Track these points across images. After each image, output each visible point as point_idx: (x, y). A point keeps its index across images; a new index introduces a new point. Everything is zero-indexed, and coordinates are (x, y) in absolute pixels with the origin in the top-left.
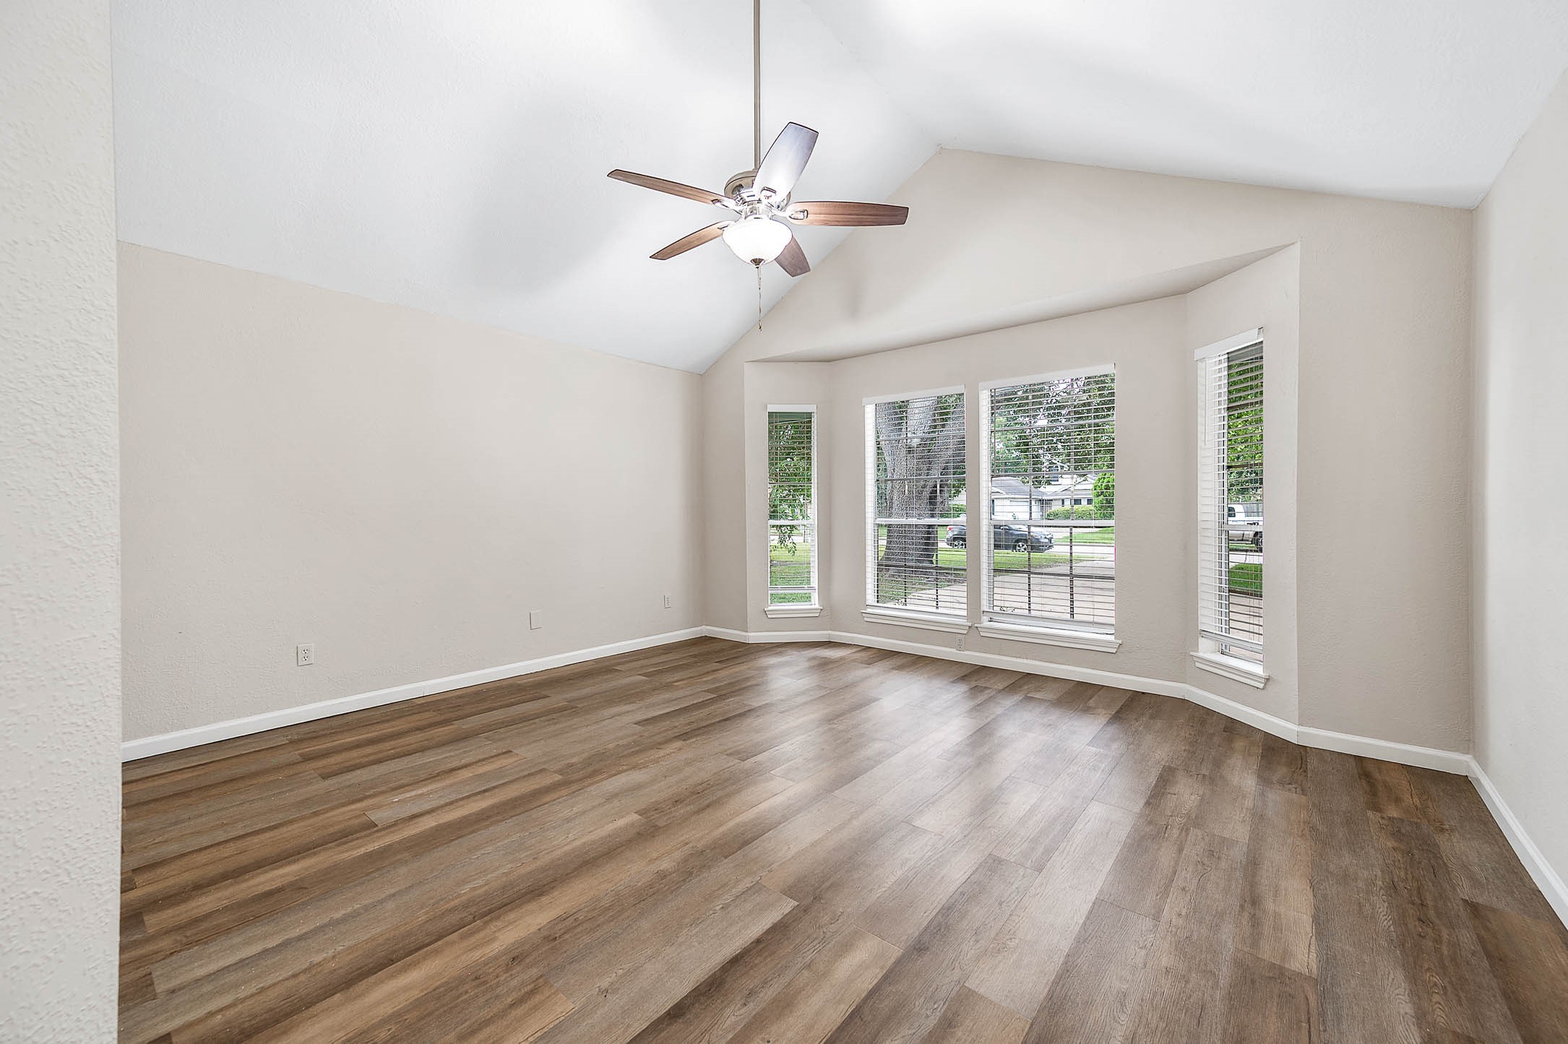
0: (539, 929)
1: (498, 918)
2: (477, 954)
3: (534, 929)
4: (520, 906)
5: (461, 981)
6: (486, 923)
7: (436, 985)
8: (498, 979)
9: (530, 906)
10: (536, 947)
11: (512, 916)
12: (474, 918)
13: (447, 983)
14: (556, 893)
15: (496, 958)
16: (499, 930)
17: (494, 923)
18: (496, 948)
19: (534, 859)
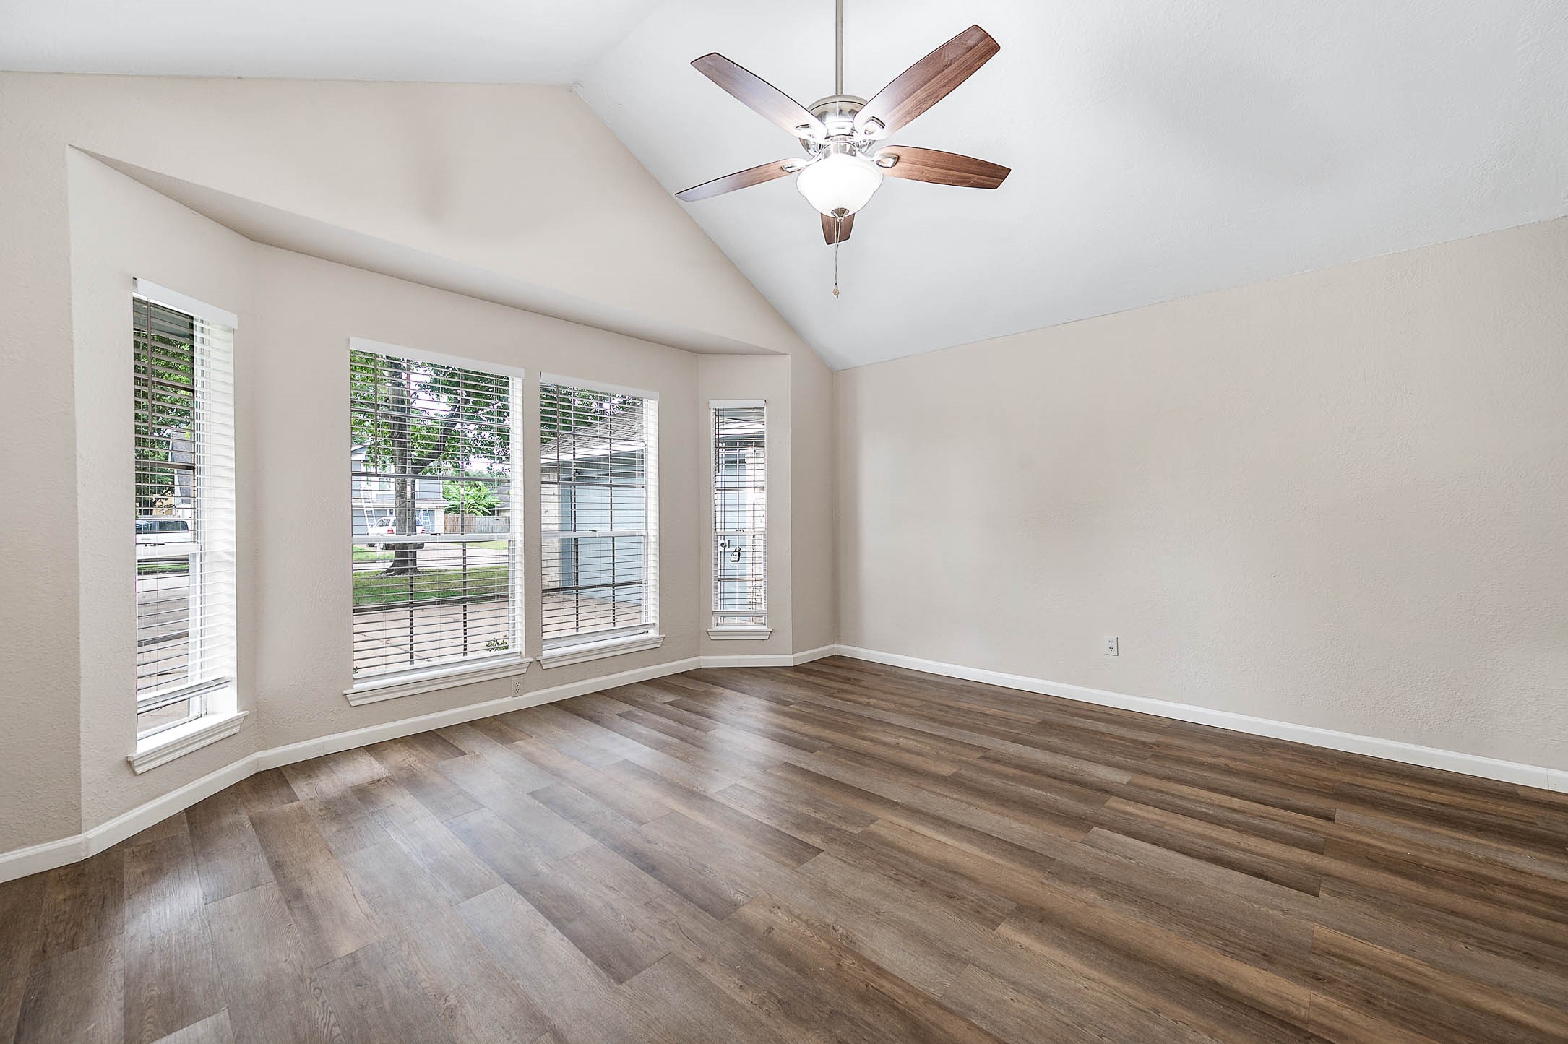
0: (1266, 970)
1: (1286, 1013)
2: (1347, 1013)
3: (1267, 975)
4: (1251, 999)
5: (1386, 1015)
6: (1306, 1022)
7: (1416, 1035)
8: (1351, 984)
9: (1243, 989)
10: (1287, 966)
11: (1271, 1000)
12: (1310, 1038)
13: (1402, 1026)
14: (1202, 971)
15: (1332, 995)
16: (1299, 1005)
17: (1296, 1013)
18: (1321, 999)
19: (1157, 1012)
